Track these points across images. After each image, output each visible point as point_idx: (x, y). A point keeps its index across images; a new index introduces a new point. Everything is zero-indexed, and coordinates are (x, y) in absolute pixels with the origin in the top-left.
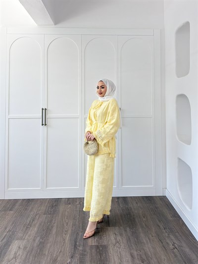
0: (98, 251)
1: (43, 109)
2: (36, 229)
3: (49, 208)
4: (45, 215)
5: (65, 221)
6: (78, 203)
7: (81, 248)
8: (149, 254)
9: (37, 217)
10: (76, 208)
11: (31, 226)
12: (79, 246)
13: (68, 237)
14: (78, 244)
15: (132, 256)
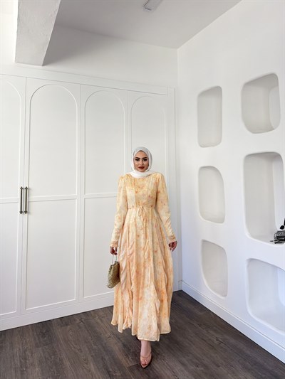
1: (22, 189)
3: (39, 338)
4: (40, 348)
5: (75, 348)
6: (78, 321)
7: (118, 374)
8: (198, 356)
9: (28, 353)
10: (80, 327)
11: (26, 368)
12: (115, 372)
13: (92, 367)
14: (111, 370)
15: (183, 364)
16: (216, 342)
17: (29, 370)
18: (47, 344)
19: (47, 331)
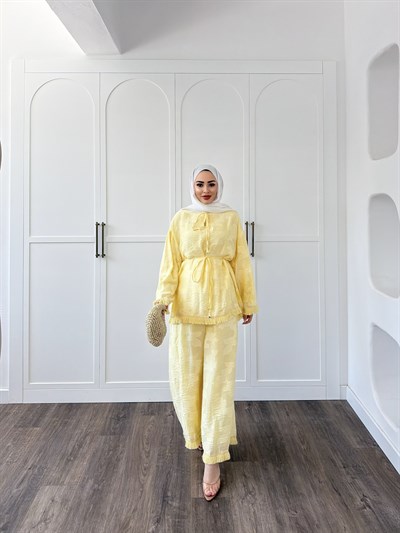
1: (97, 224)
2: (85, 463)
4: (104, 437)
5: (144, 448)
6: (169, 412)
7: (175, 504)
8: (314, 516)
9: (88, 439)
11: (75, 458)
12: (172, 500)
13: (149, 481)
14: (169, 494)
15: (279, 521)
16: (359, 503)
17: (76, 462)
18: (114, 434)
19: (124, 417)
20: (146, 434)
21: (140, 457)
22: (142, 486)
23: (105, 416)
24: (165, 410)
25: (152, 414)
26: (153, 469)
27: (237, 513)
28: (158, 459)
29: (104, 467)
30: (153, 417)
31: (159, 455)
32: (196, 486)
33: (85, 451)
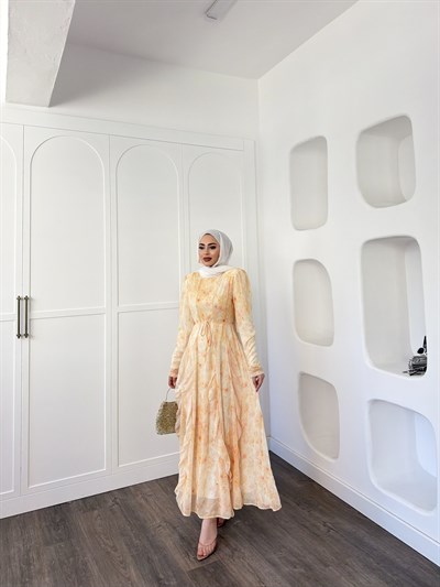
0: (209, 575)
1: (19, 299)
2: (47, 579)
3: (49, 531)
5: (106, 545)
6: (110, 503)
7: (173, 582)
8: (297, 550)
11: (31, 578)
12: (168, 580)
13: (133, 572)
14: (161, 576)
15: (274, 565)
16: (322, 528)
17: (35, 581)
18: (61, 540)
19: (62, 520)
20: (99, 529)
21: (108, 553)
22: (129, 579)
23: (37, 525)
24: (105, 501)
25: (93, 509)
26: (129, 559)
27: (235, 569)
28: (130, 549)
29: (74, 576)
30: (96, 512)
31: (127, 545)
32: (182, 561)
33: (37, 566)
